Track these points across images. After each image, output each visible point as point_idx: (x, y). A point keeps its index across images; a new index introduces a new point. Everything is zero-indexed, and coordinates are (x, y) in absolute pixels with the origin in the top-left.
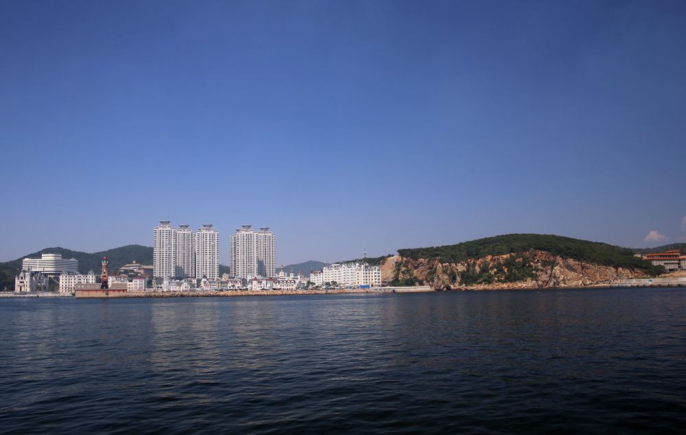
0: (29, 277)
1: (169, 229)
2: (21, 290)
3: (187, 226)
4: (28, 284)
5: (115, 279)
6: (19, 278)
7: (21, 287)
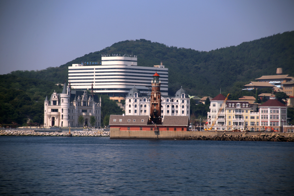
0: (66, 100)
2: (53, 123)
4: (65, 113)
5: (224, 106)
6: (49, 103)
7: (53, 118)
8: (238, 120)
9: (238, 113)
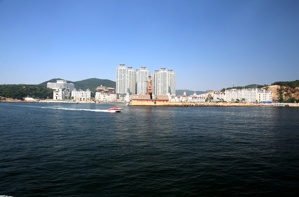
0: (61, 91)
1: (125, 68)
3: (131, 68)
4: (61, 95)
7: (57, 97)
8: (104, 98)
9: (104, 96)
